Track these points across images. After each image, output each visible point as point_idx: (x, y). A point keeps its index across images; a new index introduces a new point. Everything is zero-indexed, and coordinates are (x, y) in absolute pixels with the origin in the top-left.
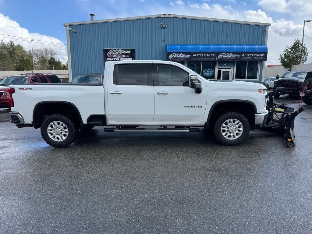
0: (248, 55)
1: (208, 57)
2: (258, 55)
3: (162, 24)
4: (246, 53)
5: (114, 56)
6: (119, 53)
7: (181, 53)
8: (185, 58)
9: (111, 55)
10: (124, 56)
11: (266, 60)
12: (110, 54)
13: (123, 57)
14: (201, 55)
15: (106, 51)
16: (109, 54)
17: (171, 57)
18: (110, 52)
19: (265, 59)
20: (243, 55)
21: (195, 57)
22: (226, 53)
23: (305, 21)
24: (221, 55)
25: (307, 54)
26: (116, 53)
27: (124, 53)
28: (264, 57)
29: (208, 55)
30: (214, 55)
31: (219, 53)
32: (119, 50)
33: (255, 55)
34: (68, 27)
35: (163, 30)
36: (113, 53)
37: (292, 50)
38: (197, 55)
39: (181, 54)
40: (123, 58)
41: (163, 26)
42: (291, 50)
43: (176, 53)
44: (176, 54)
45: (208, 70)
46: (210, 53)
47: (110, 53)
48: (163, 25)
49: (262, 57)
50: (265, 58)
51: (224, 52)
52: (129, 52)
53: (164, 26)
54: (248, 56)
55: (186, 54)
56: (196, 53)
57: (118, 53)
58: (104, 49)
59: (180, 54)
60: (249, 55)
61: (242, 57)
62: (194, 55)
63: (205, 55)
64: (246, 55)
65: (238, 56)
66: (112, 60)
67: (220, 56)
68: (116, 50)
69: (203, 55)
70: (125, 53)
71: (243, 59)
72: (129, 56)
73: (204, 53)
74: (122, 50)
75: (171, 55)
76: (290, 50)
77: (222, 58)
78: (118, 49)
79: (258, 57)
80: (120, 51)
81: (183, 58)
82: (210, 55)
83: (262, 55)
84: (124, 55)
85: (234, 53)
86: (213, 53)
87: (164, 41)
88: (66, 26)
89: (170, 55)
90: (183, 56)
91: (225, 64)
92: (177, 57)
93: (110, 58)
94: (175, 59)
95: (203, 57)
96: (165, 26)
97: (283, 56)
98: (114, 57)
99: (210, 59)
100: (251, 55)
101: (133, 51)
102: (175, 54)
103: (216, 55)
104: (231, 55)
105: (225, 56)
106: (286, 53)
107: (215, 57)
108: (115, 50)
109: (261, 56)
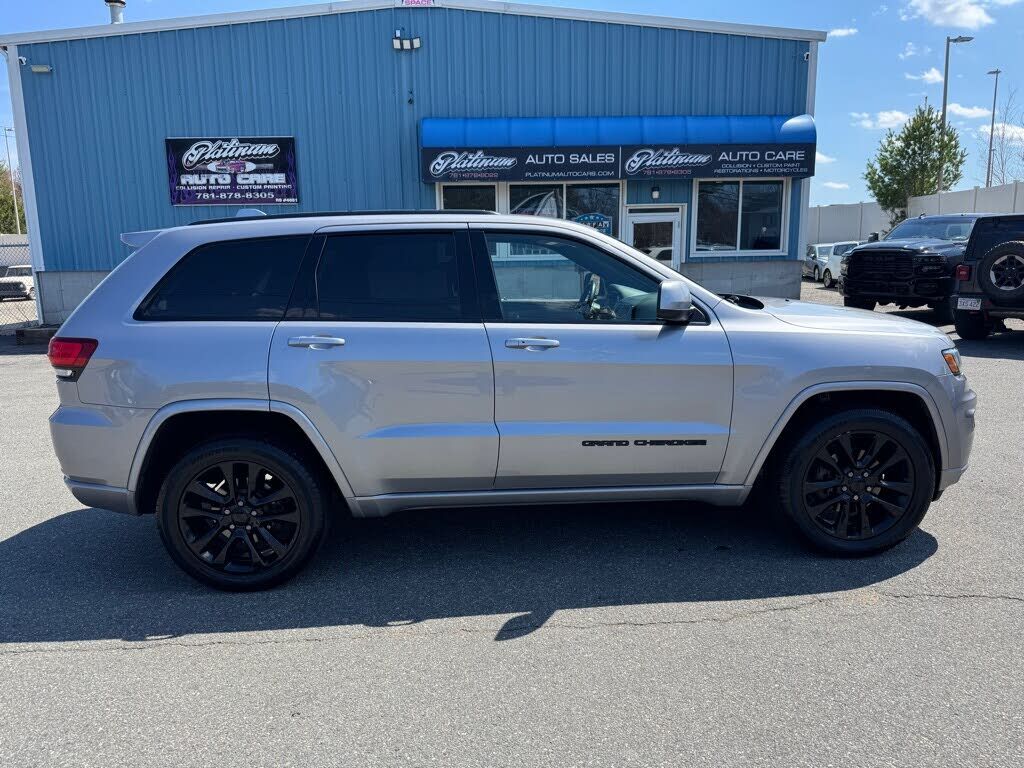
0: (741, 156)
1: (584, 167)
2: (780, 156)
3: (398, 34)
4: (732, 147)
5: (212, 167)
6: (231, 154)
7: (480, 149)
8: (493, 171)
9: (198, 162)
10: (251, 166)
11: (811, 173)
12: (195, 159)
13: (247, 170)
14: (560, 159)
15: (176, 148)
16: (191, 159)
17: (437, 167)
18: (192, 150)
19: (806, 170)
20: (723, 156)
21: (533, 168)
22: (656, 148)
23: (949, 40)
24: (635, 158)
25: (959, 157)
26: (218, 156)
27: (249, 153)
28: (802, 164)
29: (585, 159)
30: (610, 158)
31: (629, 150)
32: (229, 140)
33: (770, 156)
34: (13, 51)
35: (404, 58)
36: (203, 155)
37: (908, 145)
38: (541, 159)
39: (480, 153)
40: (246, 176)
41: (402, 44)
42: (903, 145)
43: (460, 151)
44: (460, 153)
45: (592, 217)
46: (592, 150)
47: (192, 155)
48: (401, 40)
49: (796, 161)
50: (808, 167)
51: (649, 147)
52: (270, 149)
53: (407, 44)
54: (741, 161)
55: (498, 156)
56: (539, 151)
57: (225, 155)
58: (168, 142)
59: (475, 153)
60: (747, 155)
61: (719, 164)
62: (530, 160)
63: (574, 159)
64: (734, 156)
65: (703, 159)
66: (204, 181)
67: (635, 162)
68: (219, 142)
69: (567, 159)
70: (255, 152)
71: (723, 171)
72: (270, 166)
73: (568, 150)
74: (241, 141)
75: (439, 160)
76: (899, 144)
77: (640, 167)
78: (224, 140)
79: (780, 161)
80: (234, 148)
81: (489, 171)
82: (594, 158)
83: (797, 155)
84: (252, 161)
85: (686, 149)
86: (606, 149)
87: (411, 101)
88: (5, 48)
89: (436, 158)
90: (486, 163)
91: (656, 195)
92: (463, 166)
93: (196, 176)
94: (455, 176)
95: (568, 167)
96: (412, 44)
97: (877, 166)
98: (209, 172)
99: (593, 174)
100: (754, 156)
101: (287, 146)
102: (455, 154)
103: (617, 158)
104: (674, 158)
105: (653, 159)
106: (887, 154)
107: (613, 167)
108: (214, 141)
109: (791, 160)
